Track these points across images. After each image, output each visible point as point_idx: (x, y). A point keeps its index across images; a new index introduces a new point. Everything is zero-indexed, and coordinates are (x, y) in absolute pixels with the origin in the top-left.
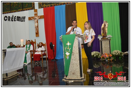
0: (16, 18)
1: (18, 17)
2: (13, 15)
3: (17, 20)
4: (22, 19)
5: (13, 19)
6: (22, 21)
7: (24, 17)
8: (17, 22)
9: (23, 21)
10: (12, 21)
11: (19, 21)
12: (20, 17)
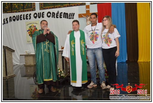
0: (63, 14)
1: (64, 13)
2: (58, 11)
3: (64, 17)
4: (70, 16)
5: (58, 15)
6: (69, 18)
7: (72, 13)
8: (64, 20)
9: (71, 18)
10: (57, 17)
11: (66, 18)
12: (67, 14)
